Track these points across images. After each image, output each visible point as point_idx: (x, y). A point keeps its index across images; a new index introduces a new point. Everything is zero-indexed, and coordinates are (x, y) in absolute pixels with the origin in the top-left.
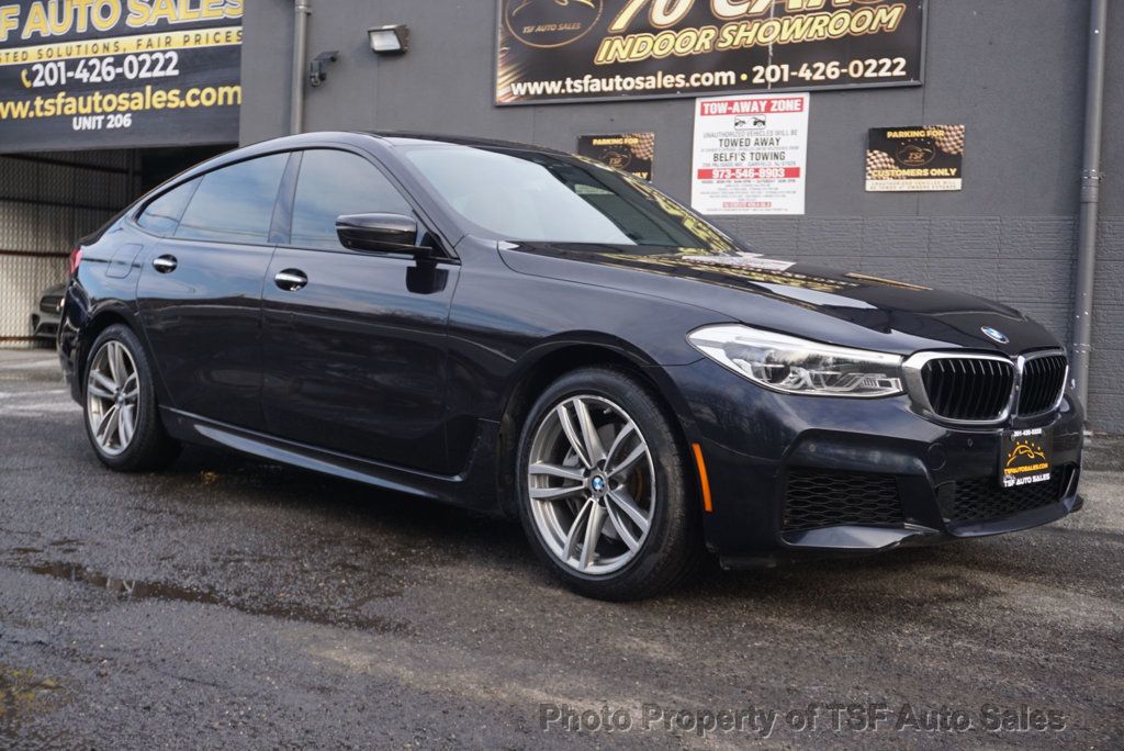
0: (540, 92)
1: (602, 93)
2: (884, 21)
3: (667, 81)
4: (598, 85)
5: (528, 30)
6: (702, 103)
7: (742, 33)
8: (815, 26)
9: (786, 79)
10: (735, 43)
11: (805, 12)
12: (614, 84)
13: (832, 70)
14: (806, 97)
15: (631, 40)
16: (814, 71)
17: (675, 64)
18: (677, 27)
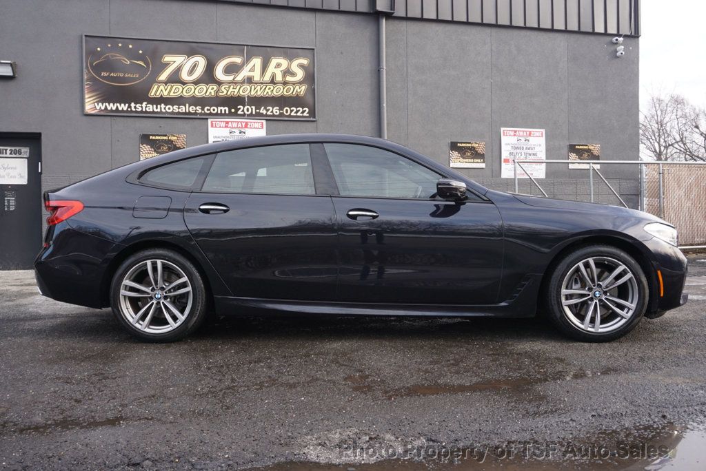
0: (114, 108)
1: (153, 112)
2: (299, 91)
3: (192, 109)
4: (151, 108)
5: (105, 74)
6: (212, 122)
7: (231, 89)
8: (267, 90)
9: (254, 113)
10: (229, 94)
11: (262, 83)
12: (161, 108)
13: (276, 111)
14: (264, 122)
15: (170, 87)
16: (267, 110)
17: (195, 101)
18: (196, 83)
